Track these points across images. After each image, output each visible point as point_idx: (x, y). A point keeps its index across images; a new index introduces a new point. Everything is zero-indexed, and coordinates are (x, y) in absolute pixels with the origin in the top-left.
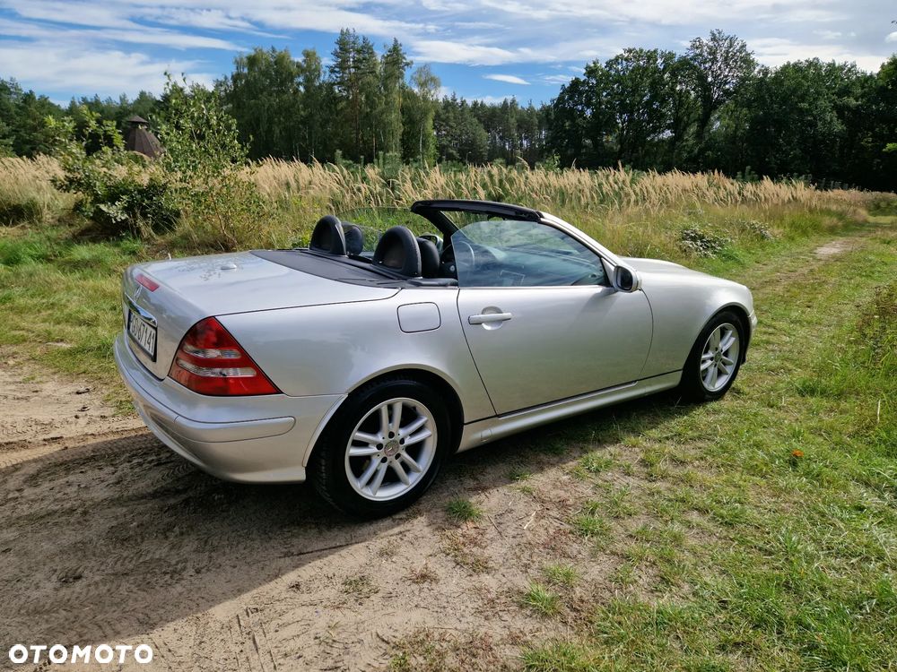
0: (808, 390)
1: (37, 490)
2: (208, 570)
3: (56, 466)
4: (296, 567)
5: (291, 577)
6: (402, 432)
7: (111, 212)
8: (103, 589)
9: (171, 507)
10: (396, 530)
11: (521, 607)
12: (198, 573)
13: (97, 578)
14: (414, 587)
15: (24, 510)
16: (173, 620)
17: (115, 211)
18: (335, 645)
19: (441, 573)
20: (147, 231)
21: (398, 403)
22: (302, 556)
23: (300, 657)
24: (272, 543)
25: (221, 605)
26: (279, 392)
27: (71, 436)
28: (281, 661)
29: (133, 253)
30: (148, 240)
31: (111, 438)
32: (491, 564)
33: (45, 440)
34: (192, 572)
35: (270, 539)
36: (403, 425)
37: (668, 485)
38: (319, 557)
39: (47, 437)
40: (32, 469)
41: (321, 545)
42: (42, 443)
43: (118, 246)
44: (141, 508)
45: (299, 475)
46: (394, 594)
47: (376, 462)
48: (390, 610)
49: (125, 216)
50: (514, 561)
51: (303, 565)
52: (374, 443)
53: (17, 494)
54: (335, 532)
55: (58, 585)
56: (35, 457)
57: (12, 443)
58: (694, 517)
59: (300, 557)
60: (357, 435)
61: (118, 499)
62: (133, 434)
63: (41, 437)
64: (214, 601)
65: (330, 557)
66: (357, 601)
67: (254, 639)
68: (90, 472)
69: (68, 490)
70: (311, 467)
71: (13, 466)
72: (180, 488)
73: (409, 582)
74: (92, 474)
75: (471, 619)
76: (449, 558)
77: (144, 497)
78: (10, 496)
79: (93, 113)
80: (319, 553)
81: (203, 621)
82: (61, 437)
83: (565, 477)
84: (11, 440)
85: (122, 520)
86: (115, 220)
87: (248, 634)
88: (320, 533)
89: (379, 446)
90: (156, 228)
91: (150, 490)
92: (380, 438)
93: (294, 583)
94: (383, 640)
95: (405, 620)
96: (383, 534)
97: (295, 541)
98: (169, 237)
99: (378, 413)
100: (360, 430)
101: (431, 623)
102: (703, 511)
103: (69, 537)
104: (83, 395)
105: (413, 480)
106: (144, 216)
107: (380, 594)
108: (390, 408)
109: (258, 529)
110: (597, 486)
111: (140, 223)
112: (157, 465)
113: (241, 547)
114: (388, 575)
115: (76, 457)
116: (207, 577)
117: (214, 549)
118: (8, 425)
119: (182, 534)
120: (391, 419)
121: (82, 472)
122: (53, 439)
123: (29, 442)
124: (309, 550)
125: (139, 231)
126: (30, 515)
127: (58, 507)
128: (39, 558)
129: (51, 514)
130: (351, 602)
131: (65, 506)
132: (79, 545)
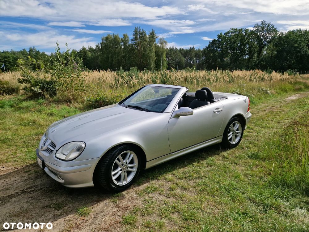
7: (35, 89)
17: (37, 89)
20: (47, 96)
29: (41, 104)
30: (47, 99)
43: (36, 101)
49: (40, 91)
79: (32, 58)
86: (37, 92)
90: (51, 96)
98: (55, 98)
106: (47, 91)
111: (45, 94)
125: (45, 97)
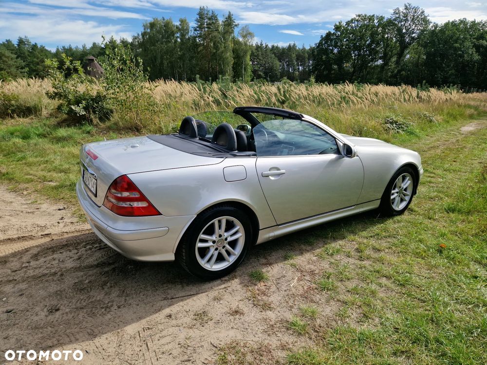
0: (451, 210)
1: (37, 262)
2: (124, 307)
3: (47, 249)
4: (170, 305)
5: (167, 311)
6: (226, 235)
7: (77, 110)
8: (70, 316)
9: (107, 272)
10: (223, 286)
11: (288, 329)
12: (119, 308)
13: (67, 310)
14: (231, 317)
15: (31, 273)
16: (105, 333)
17: (79, 110)
18: (189, 348)
19: (245, 310)
20: (96, 121)
21: (224, 219)
22: (173, 300)
23: (170, 354)
24: (158, 292)
25: (130, 326)
26: (160, 214)
27: (55, 233)
28: (161, 356)
29: (88, 132)
30: (96, 125)
31: (76, 234)
32: (272, 306)
33: (42, 235)
34: (116, 307)
35: (157, 290)
36: (227, 230)
37: (371, 263)
38: (182, 300)
39: (43, 233)
40: (35, 251)
41: (183, 294)
42: (40, 237)
43: (81, 128)
44: (91, 273)
45: (171, 257)
46: (221, 321)
47: (212, 250)
48: (218, 330)
49: (84, 113)
50: (285, 304)
51: (173, 304)
52: (211, 240)
53: (27, 264)
54: (191, 287)
55: (47, 314)
56: (37, 244)
57: (25, 237)
58: (384, 281)
60: (202, 236)
61: (79, 267)
62: (87, 232)
63: (40, 234)
64: (127, 323)
65: (188, 300)
66: (201, 324)
67: (147, 344)
68: (64, 253)
69: (53, 263)
70: (178, 253)
71: (25, 249)
72: (111, 262)
73: (228, 315)
74: (66, 254)
75: (261, 335)
76: (250, 302)
77: (92, 266)
78: (23, 266)
79: (68, 57)
80: (182, 298)
81: (121, 334)
82: (50, 234)
83: (315, 258)
84: (25, 235)
85: (81, 279)
86: (79, 114)
87: (144, 341)
88: (183, 287)
89: (214, 242)
90: (101, 119)
91: (96, 263)
92: (214, 238)
93: (168, 314)
94: (214, 346)
95: (225, 335)
96: (216, 288)
97: (169, 291)
98: (108, 124)
99: (213, 224)
100: (204, 233)
101: (239, 337)
102: (388, 277)
103: (53, 288)
104: (62, 211)
105: (232, 260)
106: (94, 112)
107: (213, 321)
108: (220, 221)
109: (151, 285)
110: (331, 263)
111: (92, 116)
112: (100, 249)
113: (141, 294)
114: (218, 310)
115: (58, 244)
116: (123, 310)
117: (127, 295)
118: (23, 227)
119: (111, 287)
120: (220, 227)
121: (60, 253)
122: (46, 234)
123: (34, 236)
124: (175, 297)
125: (91, 121)
126: (34, 276)
127: (48, 272)
128: (38, 299)
129: (44, 275)
130: (198, 325)
131: (51, 271)
132: (59, 292)
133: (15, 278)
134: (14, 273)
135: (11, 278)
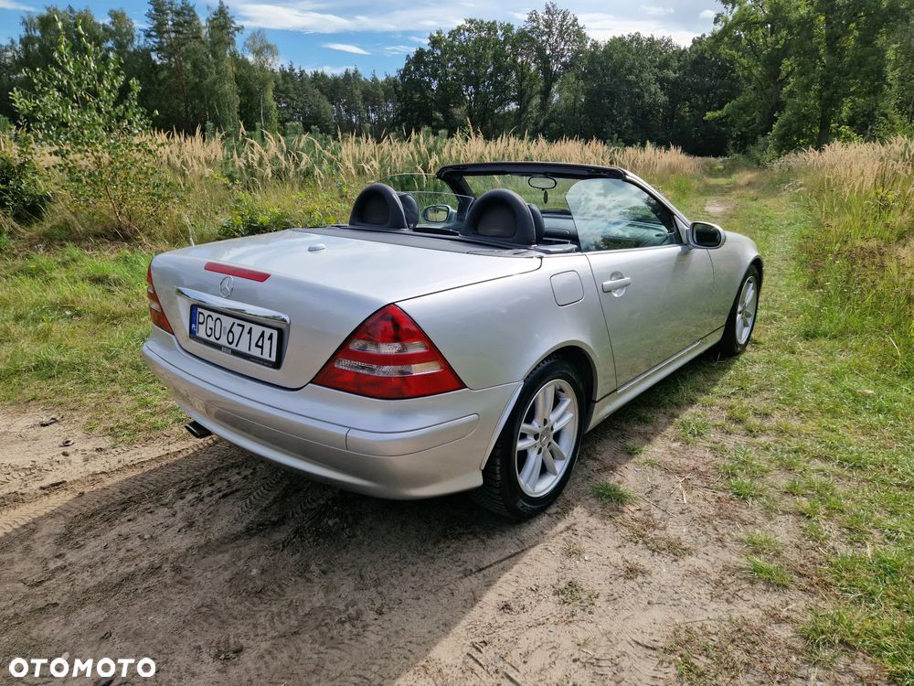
1: (84, 553)
2: (391, 609)
3: (87, 518)
4: (489, 585)
5: (491, 598)
6: (553, 418)
8: (284, 656)
9: (286, 543)
10: (561, 526)
11: (752, 583)
12: (381, 614)
13: (264, 645)
14: (631, 583)
15: (86, 580)
16: (398, 676)
18: (601, 664)
19: (645, 563)
21: (551, 386)
22: (485, 572)
24: (439, 564)
25: (438, 646)
26: (463, 386)
27: (75, 478)
31: (131, 474)
32: (685, 545)
33: (42, 488)
34: (372, 615)
35: (433, 558)
36: (554, 408)
37: (773, 438)
38: (504, 569)
39: (45, 483)
40: (58, 527)
41: (495, 557)
42: (40, 492)
44: (246, 551)
45: (476, 480)
46: (616, 595)
47: (535, 454)
48: (627, 614)
50: (704, 538)
51: (495, 582)
52: (531, 433)
53: (60, 563)
54: (497, 540)
55: (219, 665)
56: (48, 511)
58: (819, 464)
59: (486, 574)
60: (523, 427)
61: (206, 545)
62: (156, 465)
63: (36, 486)
64: (428, 644)
65: (516, 568)
66: (584, 610)
67: (509, 677)
68: (141, 519)
69: (129, 545)
71: (24, 527)
72: (275, 519)
73: (621, 580)
74: (144, 524)
75: (714, 605)
76: (640, 546)
77: (237, 537)
78: (52, 566)
80: (501, 565)
81: (432, 670)
82: (64, 482)
83: (675, 445)
85: (233, 569)
87: (497, 672)
88: (483, 541)
89: (536, 436)
91: (240, 527)
92: (536, 427)
93: (502, 605)
94: (647, 647)
95: (653, 622)
96: (551, 533)
97: (463, 557)
99: (536, 401)
100: (525, 421)
101: (679, 618)
102: (826, 459)
103: (183, 603)
104: (52, 426)
105: (560, 467)
107: (602, 598)
109: (410, 551)
110: (712, 449)
112: (225, 496)
113: (406, 574)
114: (592, 575)
115: (104, 503)
116: (396, 616)
117: (377, 583)
119: (324, 572)
120: (545, 405)
121: (129, 520)
122: (53, 485)
123: (22, 494)
124: (486, 563)
126: (100, 584)
127: (132, 569)
128: (160, 636)
129: (130, 577)
130: (580, 614)
131: (140, 565)
132: (204, 610)
133: (52, 599)
134: (38, 590)
135: (41, 603)
